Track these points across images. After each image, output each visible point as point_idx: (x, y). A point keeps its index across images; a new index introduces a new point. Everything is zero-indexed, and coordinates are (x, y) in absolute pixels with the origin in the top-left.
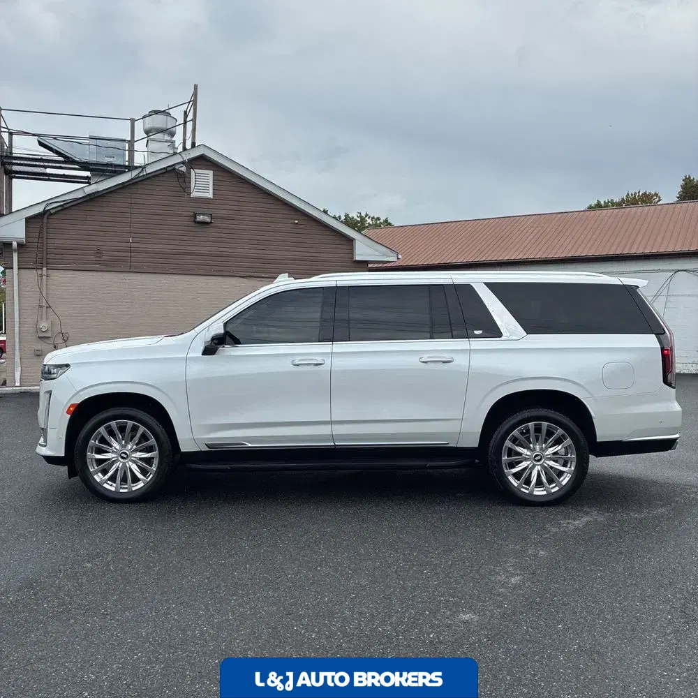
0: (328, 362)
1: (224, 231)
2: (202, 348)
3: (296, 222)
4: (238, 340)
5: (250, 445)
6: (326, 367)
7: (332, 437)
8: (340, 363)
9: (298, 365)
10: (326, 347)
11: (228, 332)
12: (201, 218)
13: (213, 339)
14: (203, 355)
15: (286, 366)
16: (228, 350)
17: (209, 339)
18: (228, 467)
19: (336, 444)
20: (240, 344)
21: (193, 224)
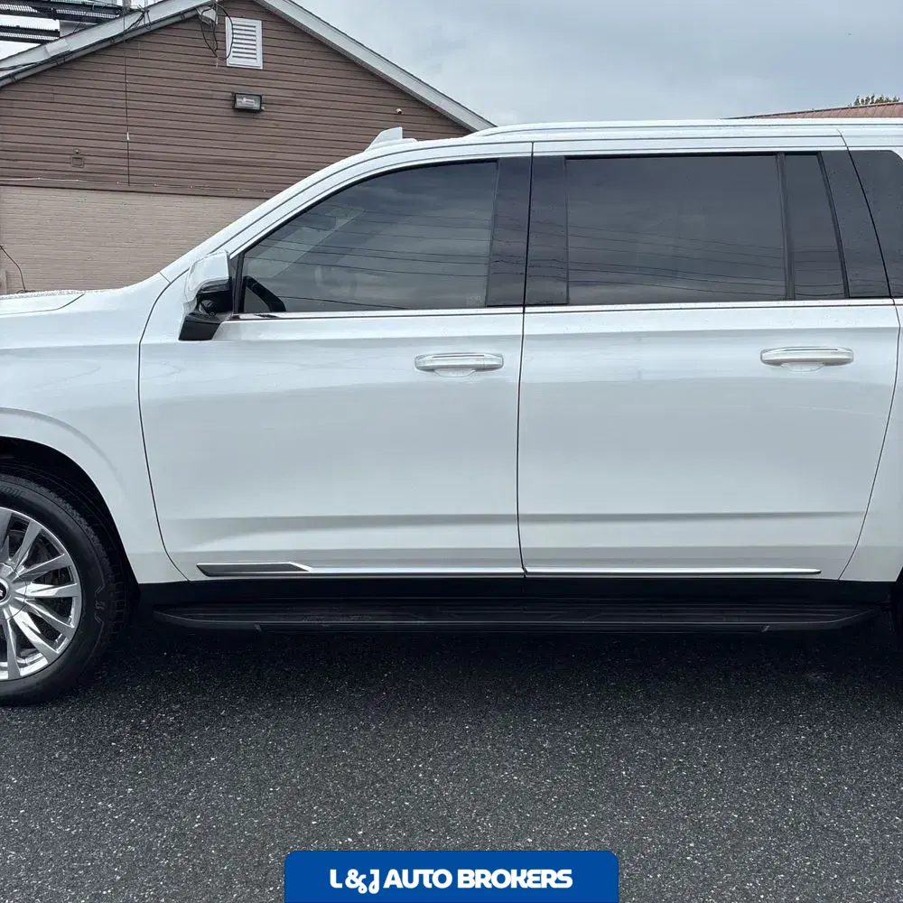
0: (511, 358)
1: (283, 125)
2: (180, 321)
3: (399, 110)
4: (276, 299)
5: (311, 570)
6: (508, 374)
7: (521, 556)
8: (545, 366)
9: (431, 370)
10: (505, 322)
11: (252, 280)
12: (243, 102)
13: (201, 296)
14: (181, 338)
15: (399, 370)
16: (249, 327)
17: (192, 297)
18: (255, 623)
19: (529, 570)
20: (282, 309)
21: (231, 113)
